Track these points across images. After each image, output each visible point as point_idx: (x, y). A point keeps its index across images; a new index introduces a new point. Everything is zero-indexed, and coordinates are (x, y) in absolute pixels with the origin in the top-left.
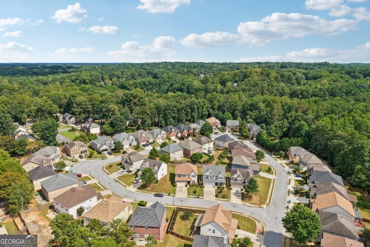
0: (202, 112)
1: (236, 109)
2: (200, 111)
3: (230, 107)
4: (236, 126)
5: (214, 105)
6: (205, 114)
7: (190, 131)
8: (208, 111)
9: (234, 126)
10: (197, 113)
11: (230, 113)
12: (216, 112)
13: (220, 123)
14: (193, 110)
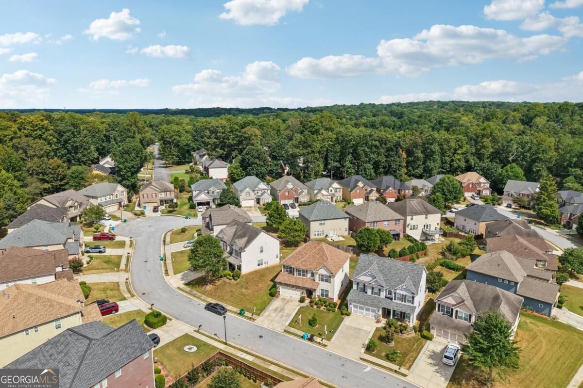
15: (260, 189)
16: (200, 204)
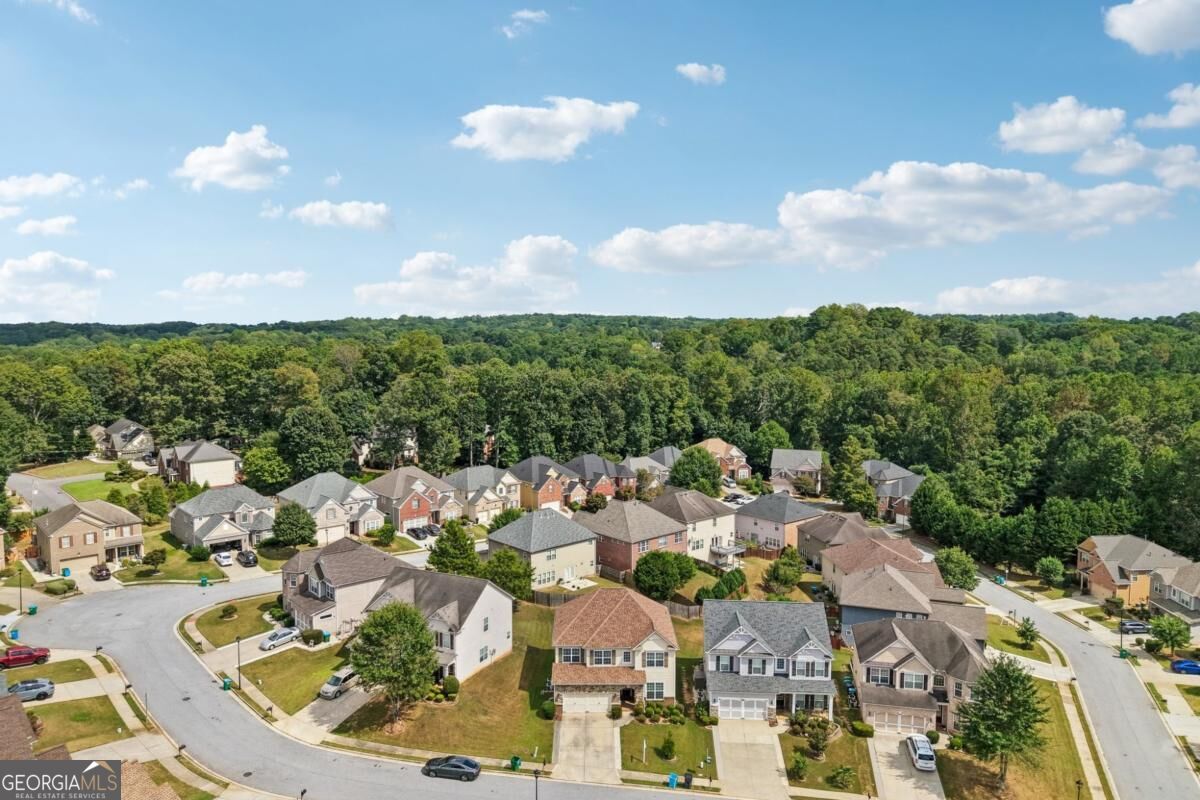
0: (670, 421)
1: (807, 409)
2: (663, 418)
3: (781, 403)
4: (811, 474)
5: (718, 394)
6: (683, 430)
7: (624, 483)
8: (695, 420)
9: (803, 473)
10: (649, 423)
11: (782, 424)
12: (726, 423)
13: (744, 460)
14: (633, 414)
15: (356, 501)
16: (217, 548)
